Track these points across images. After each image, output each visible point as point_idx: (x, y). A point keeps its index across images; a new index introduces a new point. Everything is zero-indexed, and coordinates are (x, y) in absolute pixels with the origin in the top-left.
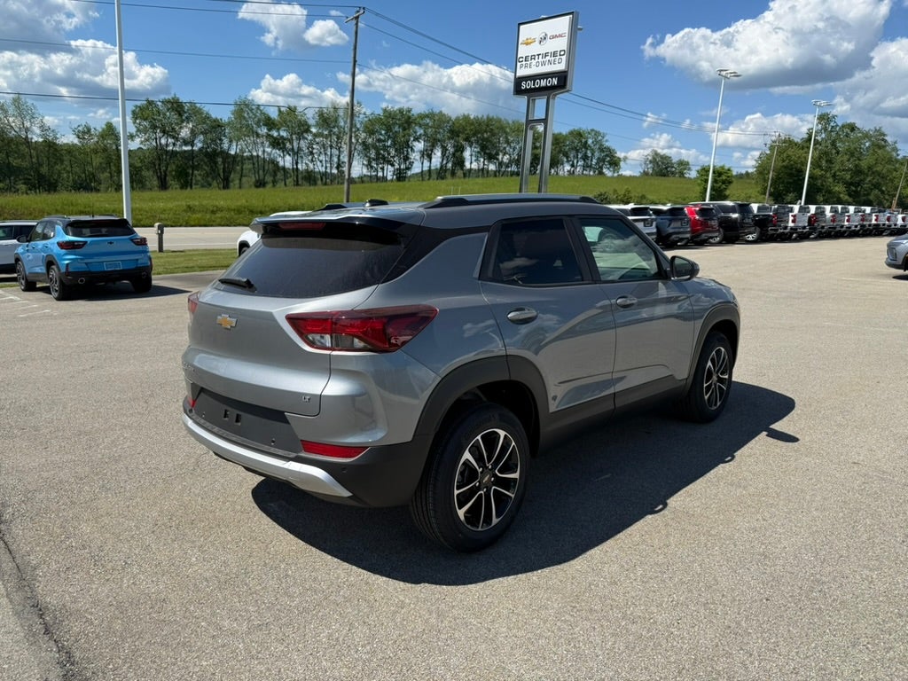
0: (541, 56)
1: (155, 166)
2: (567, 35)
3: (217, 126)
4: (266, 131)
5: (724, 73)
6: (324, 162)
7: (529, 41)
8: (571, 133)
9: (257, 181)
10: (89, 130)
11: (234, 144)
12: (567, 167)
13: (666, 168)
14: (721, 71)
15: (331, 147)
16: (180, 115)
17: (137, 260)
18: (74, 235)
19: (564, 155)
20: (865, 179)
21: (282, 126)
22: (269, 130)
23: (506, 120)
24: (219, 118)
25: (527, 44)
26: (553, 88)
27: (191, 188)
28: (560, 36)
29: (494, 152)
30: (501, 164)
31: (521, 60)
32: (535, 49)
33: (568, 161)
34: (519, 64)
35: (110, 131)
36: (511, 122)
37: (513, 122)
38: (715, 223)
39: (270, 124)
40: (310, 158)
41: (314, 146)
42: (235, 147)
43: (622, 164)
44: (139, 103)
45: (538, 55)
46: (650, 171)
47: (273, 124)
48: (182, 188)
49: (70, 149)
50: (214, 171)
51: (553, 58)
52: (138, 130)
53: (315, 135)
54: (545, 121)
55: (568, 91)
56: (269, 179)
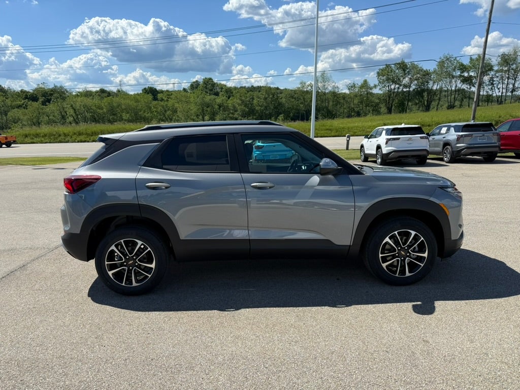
1: (386, 101)
3: (427, 74)
4: (459, 73)
6: (501, 89)
9: (449, 106)
10: (354, 85)
11: (436, 84)
15: (508, 78)
16: (404, 70)
17: (286, 155)
18: (262, 143)
21: (471, 68)
22: (463, 72)
24: (428, 69)
27: (406, 112)
35: (365, 84)
39: (463, 68)
40: (490, 87)
41: (495, 79)
42: (436, 86)
44: (381, 67)
47: (465, 68)
48: (400, 112)
49: (344, 96)
50: (421, 102)
52: (380, 82)
53: (497, 71)
56: (457, 103)
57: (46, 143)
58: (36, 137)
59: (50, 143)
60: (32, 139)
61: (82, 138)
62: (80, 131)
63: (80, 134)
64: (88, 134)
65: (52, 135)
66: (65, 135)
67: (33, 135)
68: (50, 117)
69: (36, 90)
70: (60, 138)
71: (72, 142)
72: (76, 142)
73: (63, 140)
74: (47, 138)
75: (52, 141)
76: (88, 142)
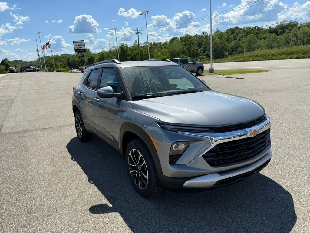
57: (260, 60)
58: (256, 57)
59: (263, 60)
60: (254, 58)
61: (283, 56)
62: (283, 52)
63: (282, 54)
64: (287, 54)
65: (264, 56)
66: (273, 55)
67: (254, 56)
68: (279, 43)
69: (277, 26)
70: (269, 57)
71: (276, 60)
72: (278, 60)
73: (270, 59)
74: (261, 57)
75: (264, 59)
76: (286, 59)
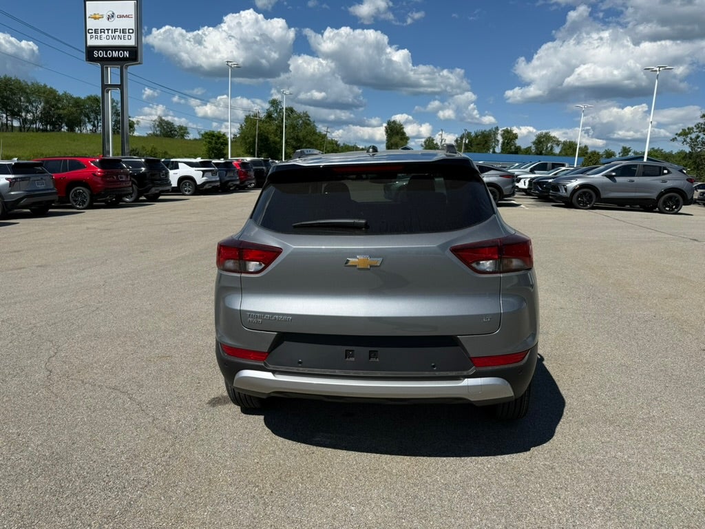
0: (110, 31)
2: (133, 16)
5: (230, 64)
7: (97, 16)
8: (89, 98)
12: (89, 127)
13: (171, 131)
14: (228, 62)
19: (85, 116)
20: (302, 145)
23: (24, 81)
25: (95, 18)
26: (124, 59)
28: (127, 16)
29: (16, 110)
30: (25, 121)
31: (90, 31)
32: (103, 24)
33: (89, 122)
34: (88, 35)
36: (30, 84)
37: (33, 84)
38: (252, 174)
43: (135, 126)
45: (108, 30)
46: (158, 133)
51: (123, 35)
54: (121, 86)
55: (140, 63)
